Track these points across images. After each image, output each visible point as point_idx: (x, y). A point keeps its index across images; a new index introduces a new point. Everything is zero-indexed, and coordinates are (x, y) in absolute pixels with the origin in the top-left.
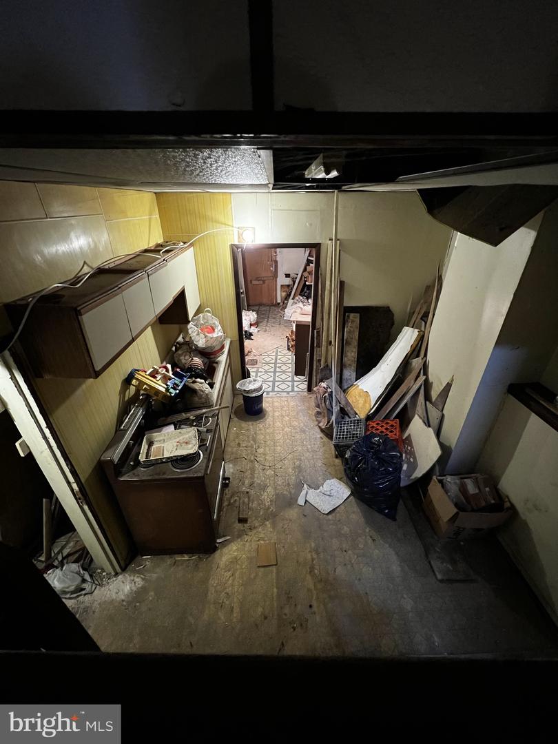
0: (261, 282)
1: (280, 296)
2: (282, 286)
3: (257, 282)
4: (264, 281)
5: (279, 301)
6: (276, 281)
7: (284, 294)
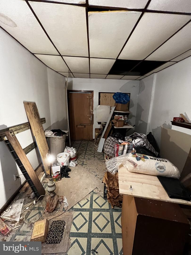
0: (83, 127)
1: (94, 134)
2: (96, 129)
3: (81, 127)
4: (85, 126)
5: (94, 138)
6: (92, 126)
7: (97, 134)
